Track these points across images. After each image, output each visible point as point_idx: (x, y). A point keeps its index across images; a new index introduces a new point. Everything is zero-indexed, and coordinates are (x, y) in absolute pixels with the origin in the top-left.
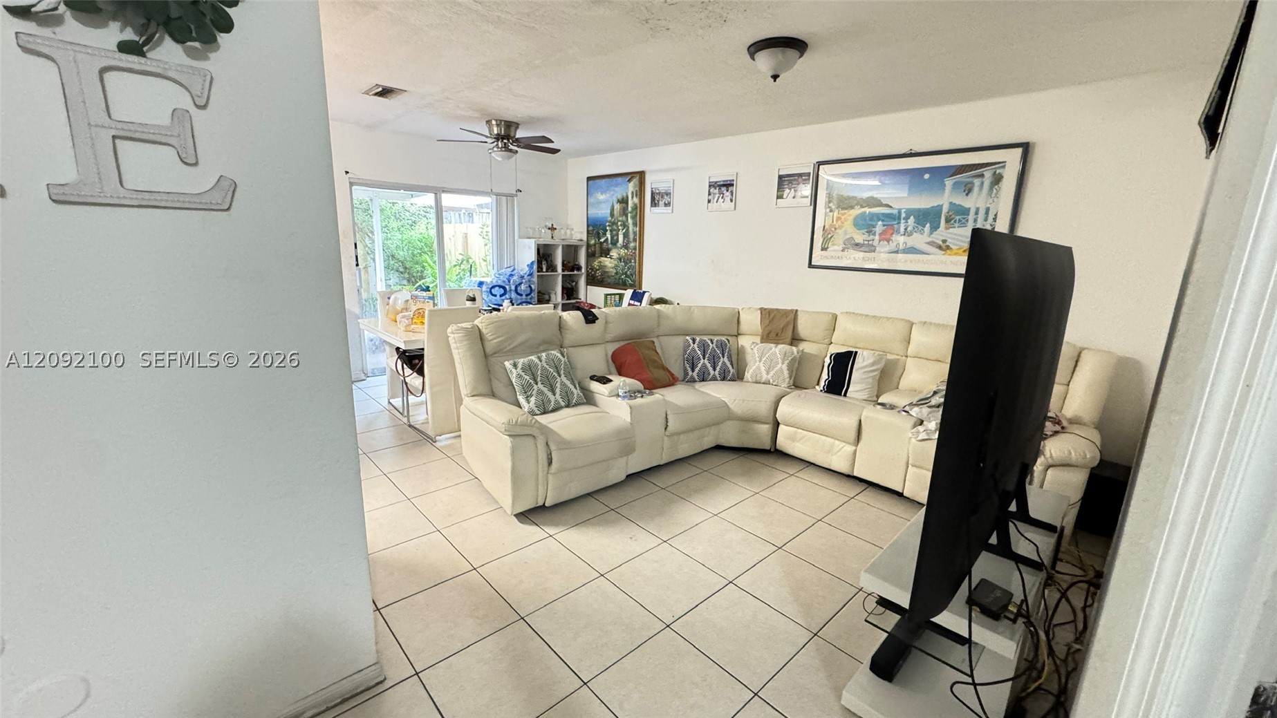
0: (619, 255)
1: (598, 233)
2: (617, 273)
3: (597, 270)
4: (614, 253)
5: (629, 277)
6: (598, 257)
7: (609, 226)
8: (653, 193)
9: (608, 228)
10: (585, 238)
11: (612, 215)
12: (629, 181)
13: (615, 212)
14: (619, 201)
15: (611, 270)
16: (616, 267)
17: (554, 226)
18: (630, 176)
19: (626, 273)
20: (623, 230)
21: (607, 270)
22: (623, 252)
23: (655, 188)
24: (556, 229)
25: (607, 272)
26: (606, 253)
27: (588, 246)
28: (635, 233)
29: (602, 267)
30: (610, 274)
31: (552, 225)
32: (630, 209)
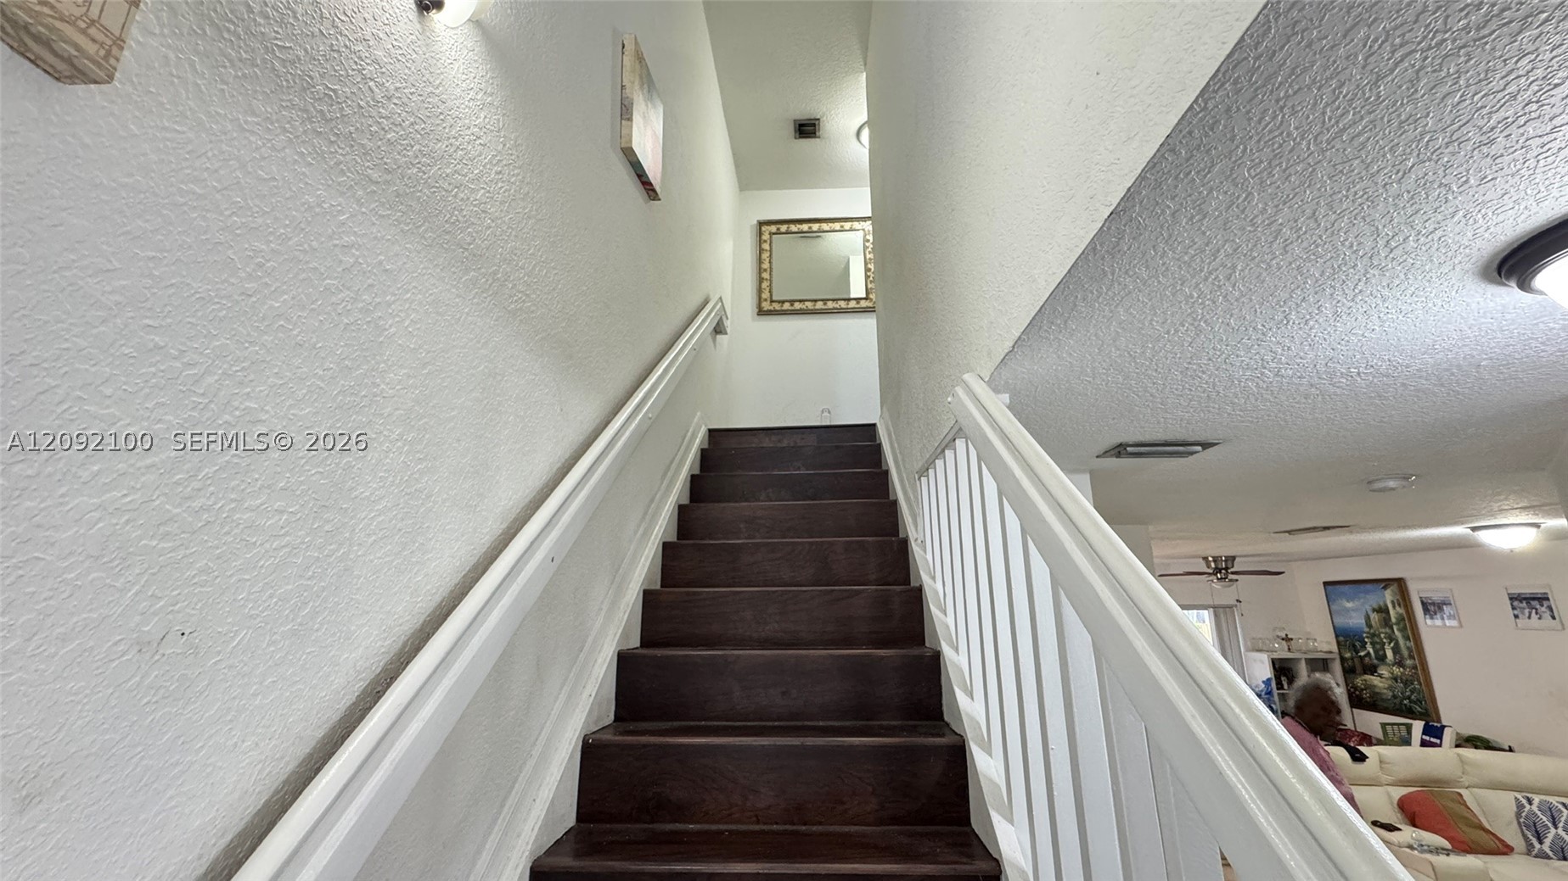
0: (1392, 674)
1: (1354, 646)
2: (1395, 697)
3: (1362, 690)
4: (1383, 671)
5: (1415, 703)
6: (1361, 675)
7: (1367, 637)
8: (1423, 603)
9: (1366, 640)
10: (1335, 648)
11: (1369, 625)
12: (1385, 588)
13: (1373, 623)
14: (1374, 610)
15: (1385, 691)
16: (1390, 688)
17: (1290, 636)
18: (1386, 583)
19: (1409, 698)
20: (1390, 643)
21: (1377, 690)
22: (1397, 670)
23: (1425, 598)
24: (1292, 639)
25: (1378, 693)
26: (1372, 670)
27: (1343, 660)
28: (1409, 649)
29: (1369, 687)
30: (1384, 697)
31: (1287, 635)
32: (1393, 620)
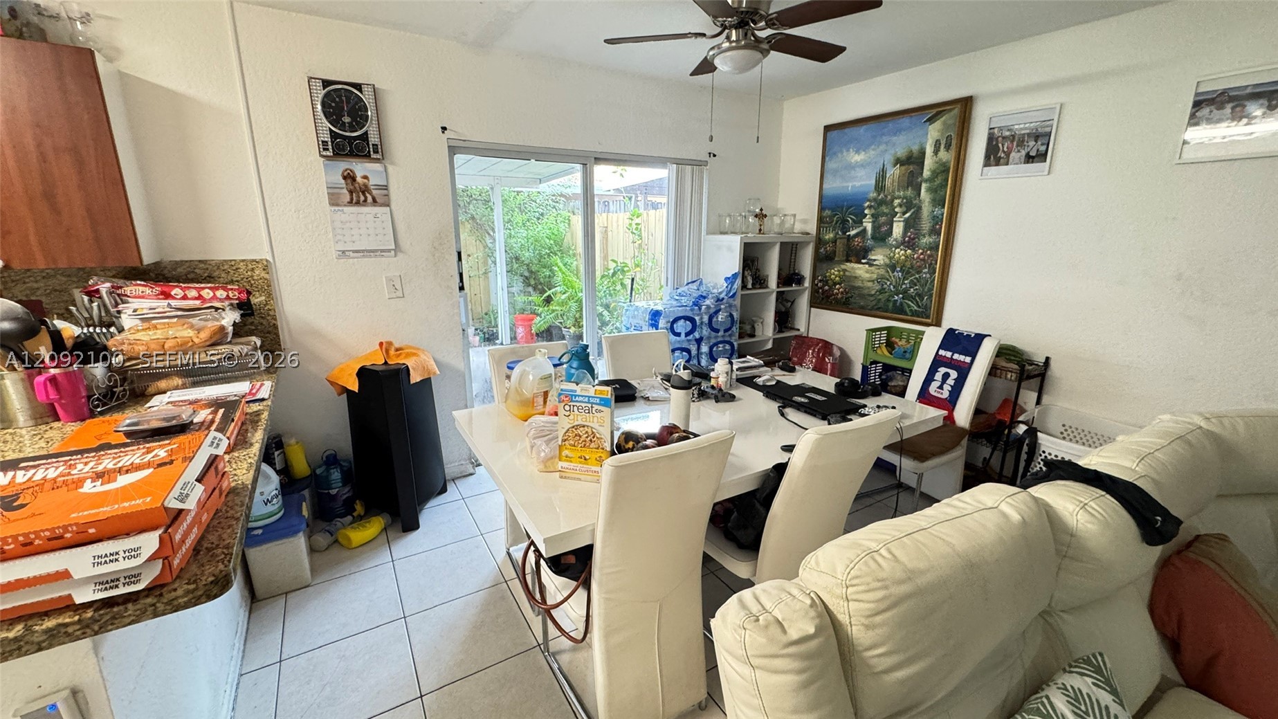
0: (891, 259)
1: (844, 221)
2: (882, 291)
3: (835, 284)
4: (879, 256)
5: (912, 298)
6: (841, 262)
7: (870, 207)
8: (991, 139)
9: (866, 211)
10: (812, 228)
11: (880, 187)
12: (931, 120)
13: (888, 183)
14: (898, 162)
15: (870, 284)
16: (880, 280)
17: (764, 212)
18: (933, 112)
19: (905, 292)
20: (904, 213)
21: (859, 284)
22: (900, 253)
23: (1001, 129)
24: (766, 216)
25: (859, 288)
26: (860, 254)
27: (819, 242)
28: (936, 220)
29: (846, 278)
30: (866, 292)
31: (761, 210)
32: (926, 173)
